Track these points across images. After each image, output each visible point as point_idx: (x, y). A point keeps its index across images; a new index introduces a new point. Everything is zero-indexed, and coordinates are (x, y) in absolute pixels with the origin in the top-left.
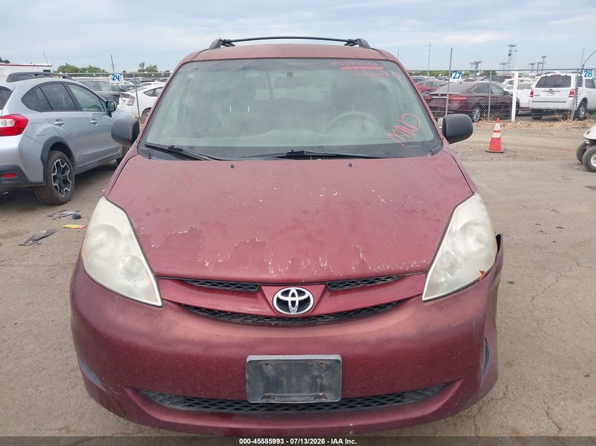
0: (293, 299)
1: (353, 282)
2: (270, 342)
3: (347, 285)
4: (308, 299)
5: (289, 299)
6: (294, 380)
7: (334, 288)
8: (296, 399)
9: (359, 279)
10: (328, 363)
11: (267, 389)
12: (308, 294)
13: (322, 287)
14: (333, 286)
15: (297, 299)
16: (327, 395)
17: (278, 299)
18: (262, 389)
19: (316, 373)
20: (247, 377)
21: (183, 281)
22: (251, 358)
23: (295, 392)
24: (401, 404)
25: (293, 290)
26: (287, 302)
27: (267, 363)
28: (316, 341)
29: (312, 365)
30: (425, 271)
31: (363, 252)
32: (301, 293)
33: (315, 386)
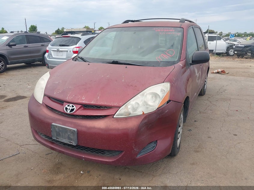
0: (70, 108)
1: (92, 106)
2: (59, 120)
3: (90, 107)
4: (74, 109)
5: (68, 108)
6: (63, 134)
7: (85, 107)
8: (64, 141)
9: (95, 105)
10: (72, 131)
11: (57, 135)
12: (75, 107)
13: (80, 106)
14: (85, 106)
15: (71, 108)
16: (73, 142)
17: (66, 107)
18: (55, 135)
19: (69, 133)
20: (52, 130)
21: (50, 98)
22: (53, 124)
23: (64, 139)
24: (103, 155)
25: (71, 105)
26: (67, 108)
27: (56, 126)
28: (71, 123)
29: (68, 130)
30: (119, 107)
31: (100, 97)
32: (73, 106)
33: (69, 138)
